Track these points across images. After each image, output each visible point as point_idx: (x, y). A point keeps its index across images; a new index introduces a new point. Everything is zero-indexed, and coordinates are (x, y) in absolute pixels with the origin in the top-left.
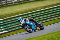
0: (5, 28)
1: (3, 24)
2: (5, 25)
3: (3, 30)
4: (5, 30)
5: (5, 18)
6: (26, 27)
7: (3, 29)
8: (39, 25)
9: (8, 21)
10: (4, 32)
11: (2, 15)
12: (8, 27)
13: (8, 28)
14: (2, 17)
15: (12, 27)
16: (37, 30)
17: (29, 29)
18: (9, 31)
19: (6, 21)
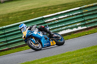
0: (82, 22)
1: (78, 16)
2: (82, 17)
3: (79, 26)
4: (82, 26)
5: (82, 7)
6: (31, 41)
7: (78, 24)
8: (56, 37)
9: (86, 11)
10: (80, 28)
11: (77, 2)
12: (87, 20)
13: (87, 22)
14: (77, 4)
15: (93, 21)
16: (50, 46)
17: (36, 44)
18: (88, 27)
19: (83, 11)
